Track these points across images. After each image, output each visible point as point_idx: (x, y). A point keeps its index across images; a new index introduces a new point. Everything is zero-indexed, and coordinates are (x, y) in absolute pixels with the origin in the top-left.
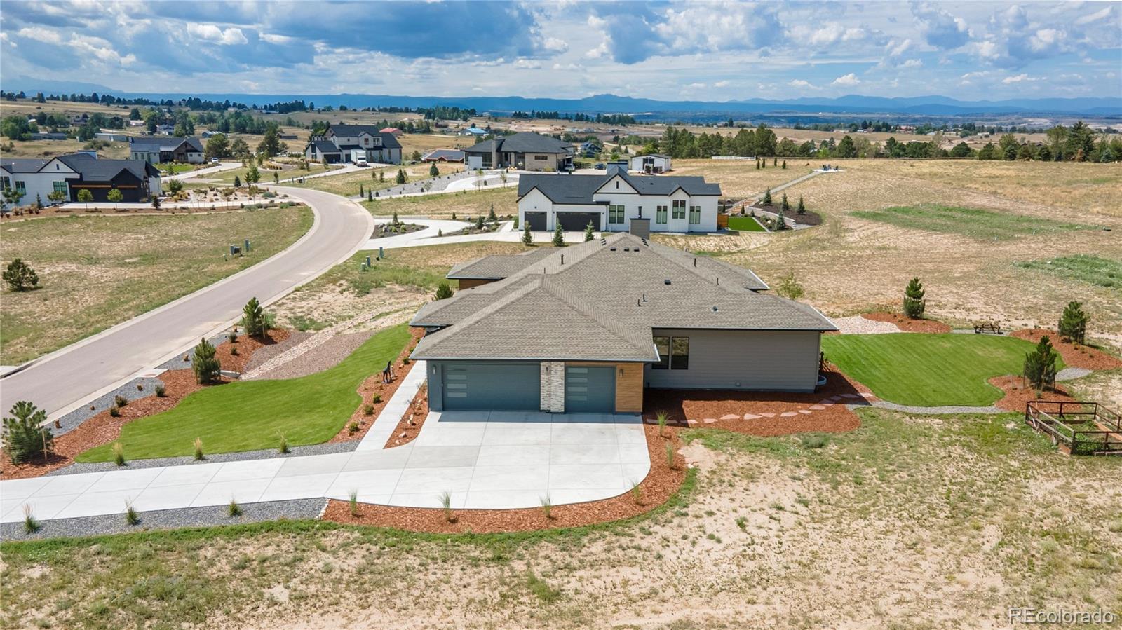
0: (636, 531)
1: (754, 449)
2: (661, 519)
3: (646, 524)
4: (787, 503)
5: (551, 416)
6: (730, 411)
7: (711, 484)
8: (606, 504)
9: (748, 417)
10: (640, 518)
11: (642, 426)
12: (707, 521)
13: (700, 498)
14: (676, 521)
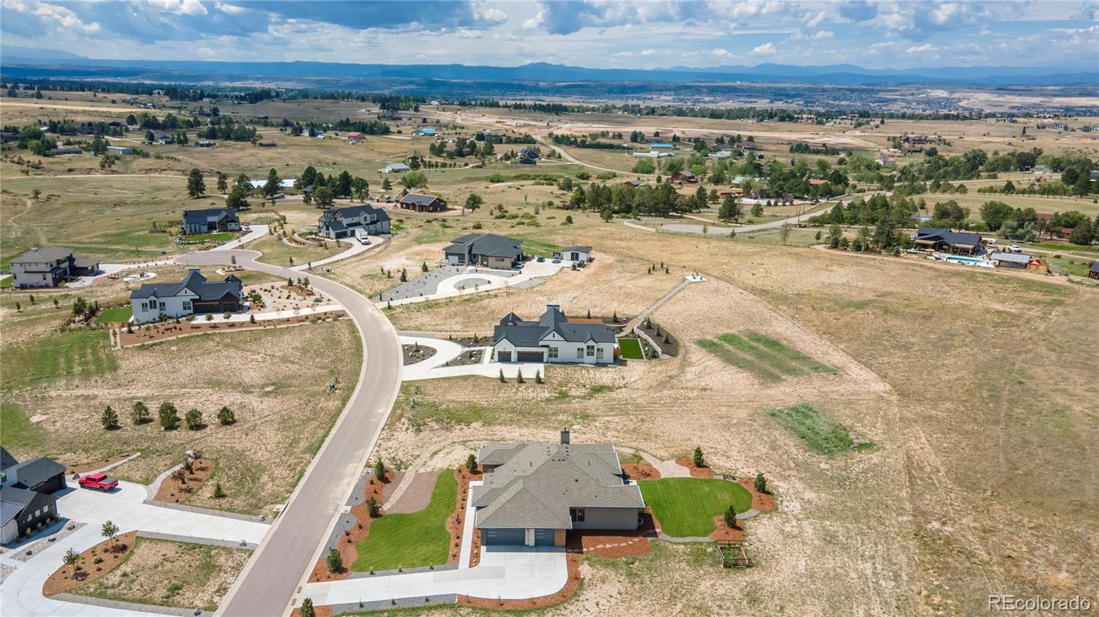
0: (562, 608)
1: (607, 565)
2: (570, 602)
3: (566, 604)
4: (614, 594)
5: (530, 549)
6: (601, 543)
7: (589, 586)
8: (552, 597)
9: (608, 546)
10: (563, 602)
11: (565, 554)
12: (586, 603)
13: (584, 592)
14: (576, 603)
